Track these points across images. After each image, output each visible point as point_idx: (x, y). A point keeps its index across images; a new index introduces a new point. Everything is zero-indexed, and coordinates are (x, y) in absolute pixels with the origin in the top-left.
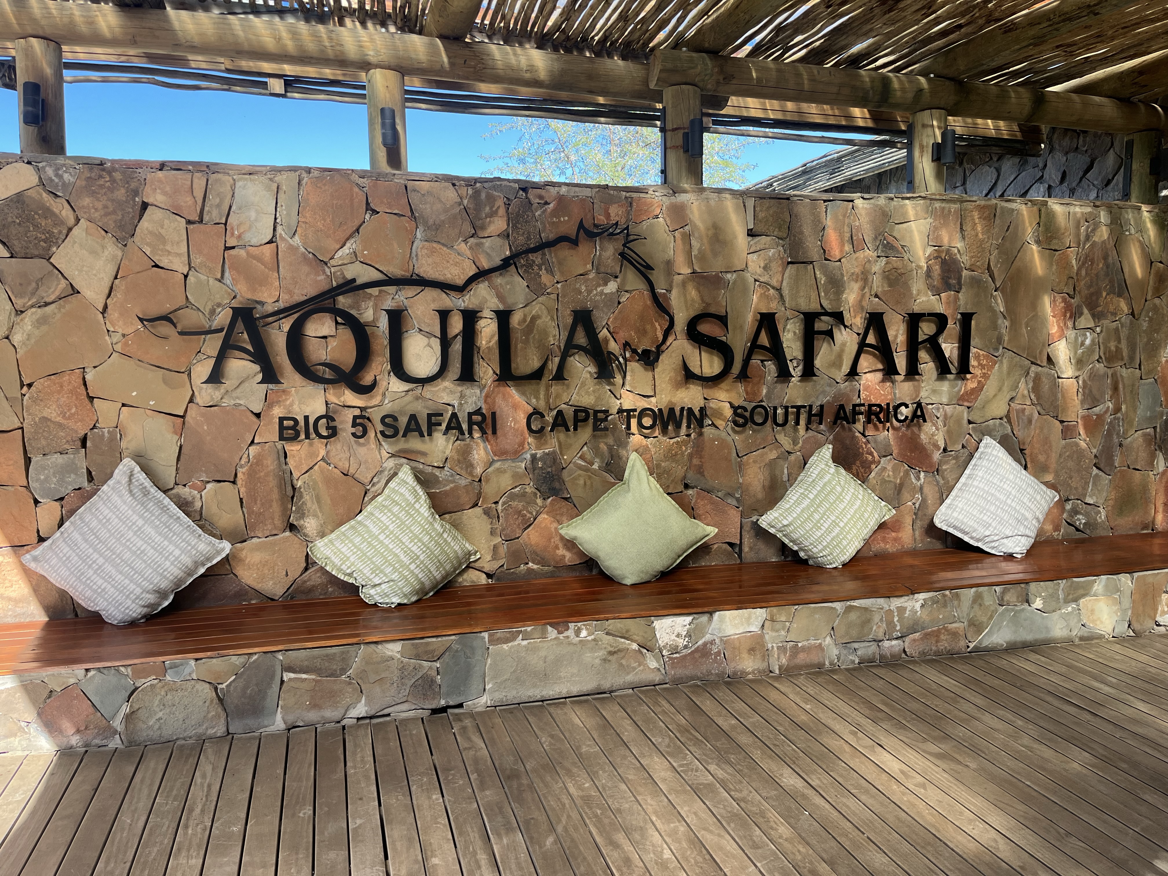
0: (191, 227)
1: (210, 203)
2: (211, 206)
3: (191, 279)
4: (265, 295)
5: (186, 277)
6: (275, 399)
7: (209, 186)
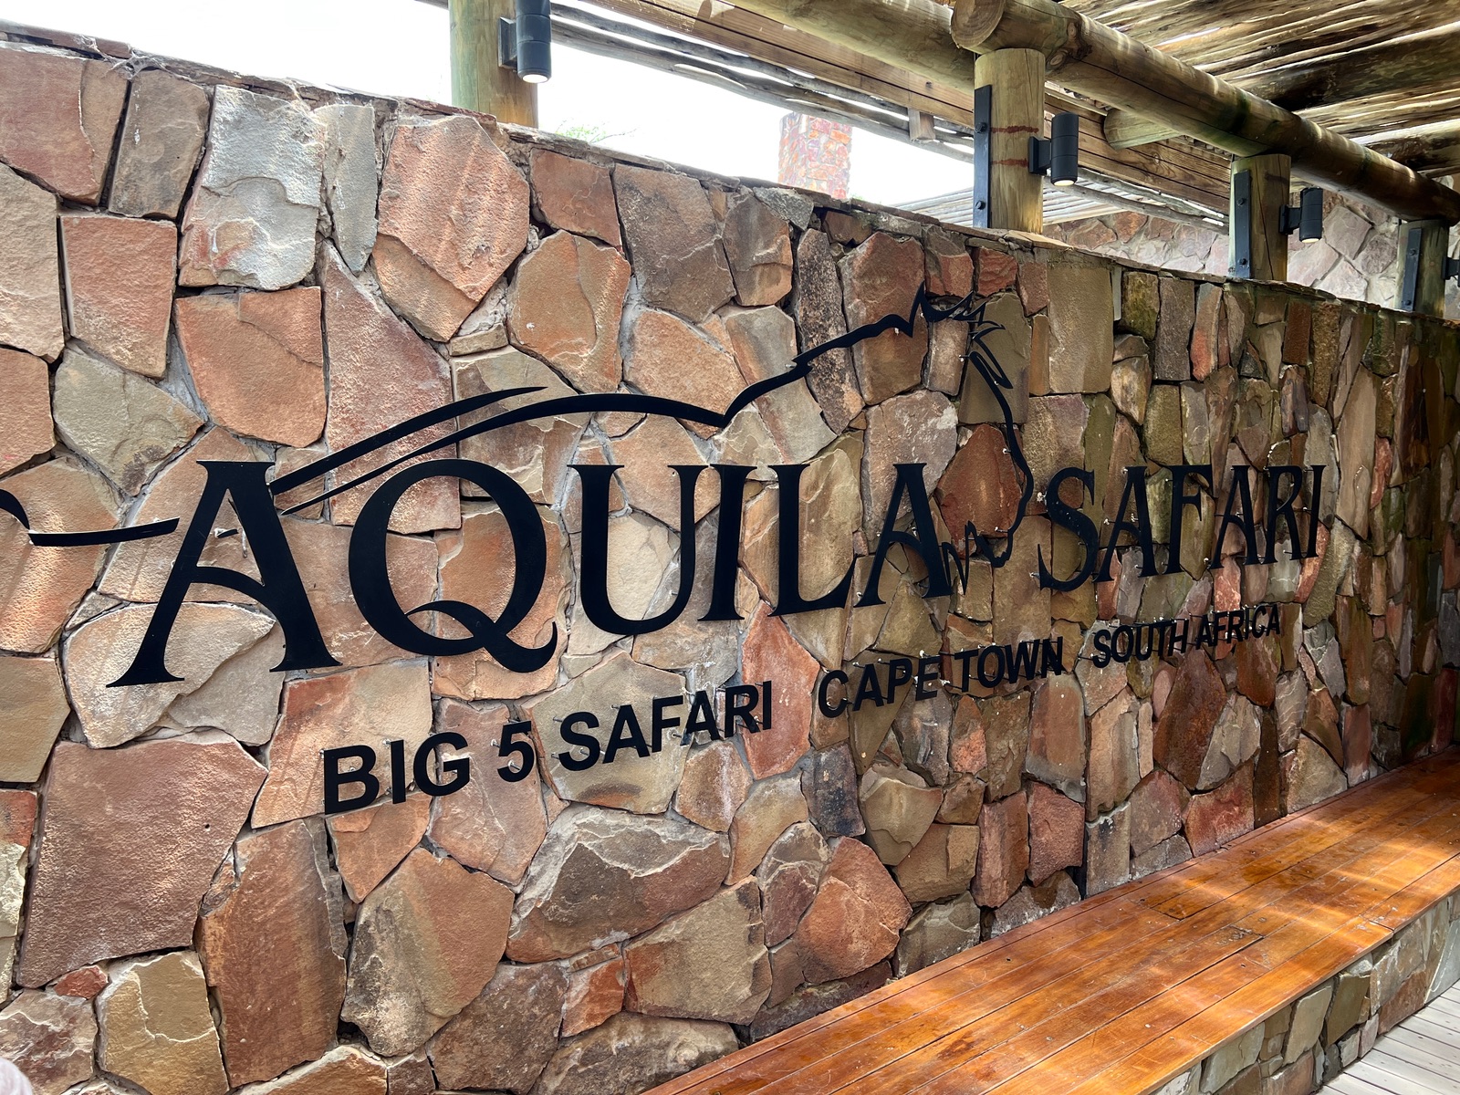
0: (74, 217)
1: (134, 154)
2: (138, 165)
3: (70, 374)
4: (289, 425)
5: (53, 367)
6: (307, 704)
7: (134, 107)
